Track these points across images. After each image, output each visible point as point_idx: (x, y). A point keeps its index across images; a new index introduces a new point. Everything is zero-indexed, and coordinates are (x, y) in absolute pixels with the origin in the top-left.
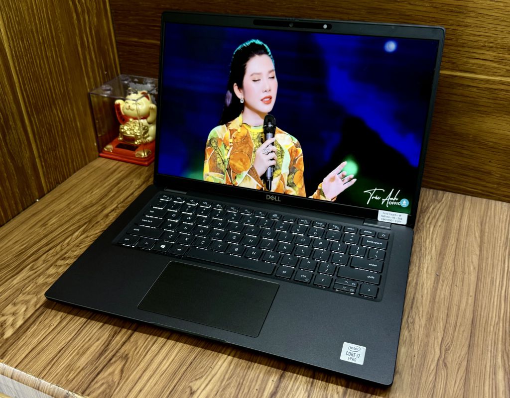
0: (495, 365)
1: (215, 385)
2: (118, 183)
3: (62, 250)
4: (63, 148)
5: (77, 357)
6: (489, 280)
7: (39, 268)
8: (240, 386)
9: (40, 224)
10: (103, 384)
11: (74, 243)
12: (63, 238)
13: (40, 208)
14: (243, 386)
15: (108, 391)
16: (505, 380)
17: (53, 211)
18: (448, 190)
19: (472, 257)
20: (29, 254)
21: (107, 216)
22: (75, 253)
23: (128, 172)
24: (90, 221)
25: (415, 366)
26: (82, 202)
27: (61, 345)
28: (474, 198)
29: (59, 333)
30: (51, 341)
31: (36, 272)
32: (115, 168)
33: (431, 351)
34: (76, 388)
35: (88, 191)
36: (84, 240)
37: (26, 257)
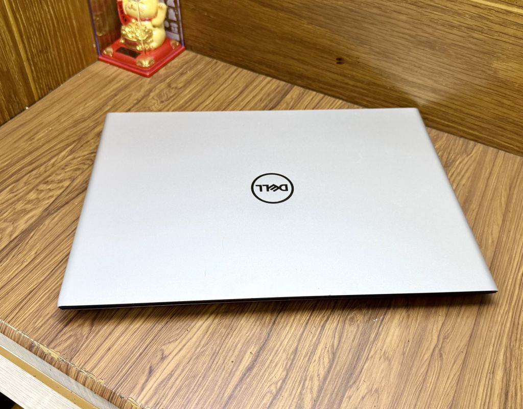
0: (495, 362)
1: (189, 351)
2: (115, 95)
3: (46, 172)
4: (56, 50)
5: (48, 301)
6: (506, 258)
7: (19, 191)
8: (215, 354)
9: (26, 137)
10: (71, 336)
11: (60, 164)
12: (48, 157)
13: (28, 118)
14: (219, 355)
15: (75, 345)
16: (503, 382)
17: (42, 123)
18: (480, 141)
19: (493, 227)
20: (10, 174)
22: (59, 177)
23: (128, 83)
24: (79, 140)
25: (407, 353)
26: (73, 116)
27: (32, 286)
29: (32, 270)
30: (23, 279)
31: (15, 196)
32: (114, 75)
33: (428, 338)
34: (42, 338)
35: (82, 102)
36: (71, 162)
37: (7, 176)
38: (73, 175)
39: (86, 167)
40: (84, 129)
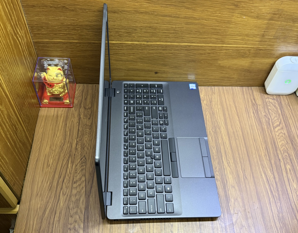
2: (66, 125)
3: (70, 178)
4: (31, 118)
7: (67, 193)
9: (45, 166)
11: (73, 171)
12: (65, 170)
16: (265, 177)
17: (46, 155)
18: (216, 85)
19: (237, 122)
20: (55, 187)
21: (76, 149)
22: (78, 177)
23: (65, 115)
24: (70, 154)
25: (237, 182)
26: (56, 144)
28: (226, 87)
31: (68, 196)
32: (56, 113)
35: (54, 136)
36: (76, 168)
37: (55, 189)
38: (83, 173)
39: (85, 167)
40: (68, 149)
